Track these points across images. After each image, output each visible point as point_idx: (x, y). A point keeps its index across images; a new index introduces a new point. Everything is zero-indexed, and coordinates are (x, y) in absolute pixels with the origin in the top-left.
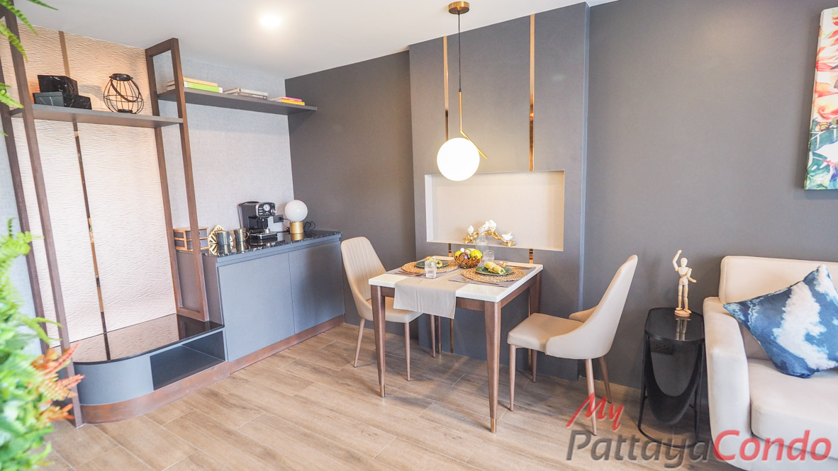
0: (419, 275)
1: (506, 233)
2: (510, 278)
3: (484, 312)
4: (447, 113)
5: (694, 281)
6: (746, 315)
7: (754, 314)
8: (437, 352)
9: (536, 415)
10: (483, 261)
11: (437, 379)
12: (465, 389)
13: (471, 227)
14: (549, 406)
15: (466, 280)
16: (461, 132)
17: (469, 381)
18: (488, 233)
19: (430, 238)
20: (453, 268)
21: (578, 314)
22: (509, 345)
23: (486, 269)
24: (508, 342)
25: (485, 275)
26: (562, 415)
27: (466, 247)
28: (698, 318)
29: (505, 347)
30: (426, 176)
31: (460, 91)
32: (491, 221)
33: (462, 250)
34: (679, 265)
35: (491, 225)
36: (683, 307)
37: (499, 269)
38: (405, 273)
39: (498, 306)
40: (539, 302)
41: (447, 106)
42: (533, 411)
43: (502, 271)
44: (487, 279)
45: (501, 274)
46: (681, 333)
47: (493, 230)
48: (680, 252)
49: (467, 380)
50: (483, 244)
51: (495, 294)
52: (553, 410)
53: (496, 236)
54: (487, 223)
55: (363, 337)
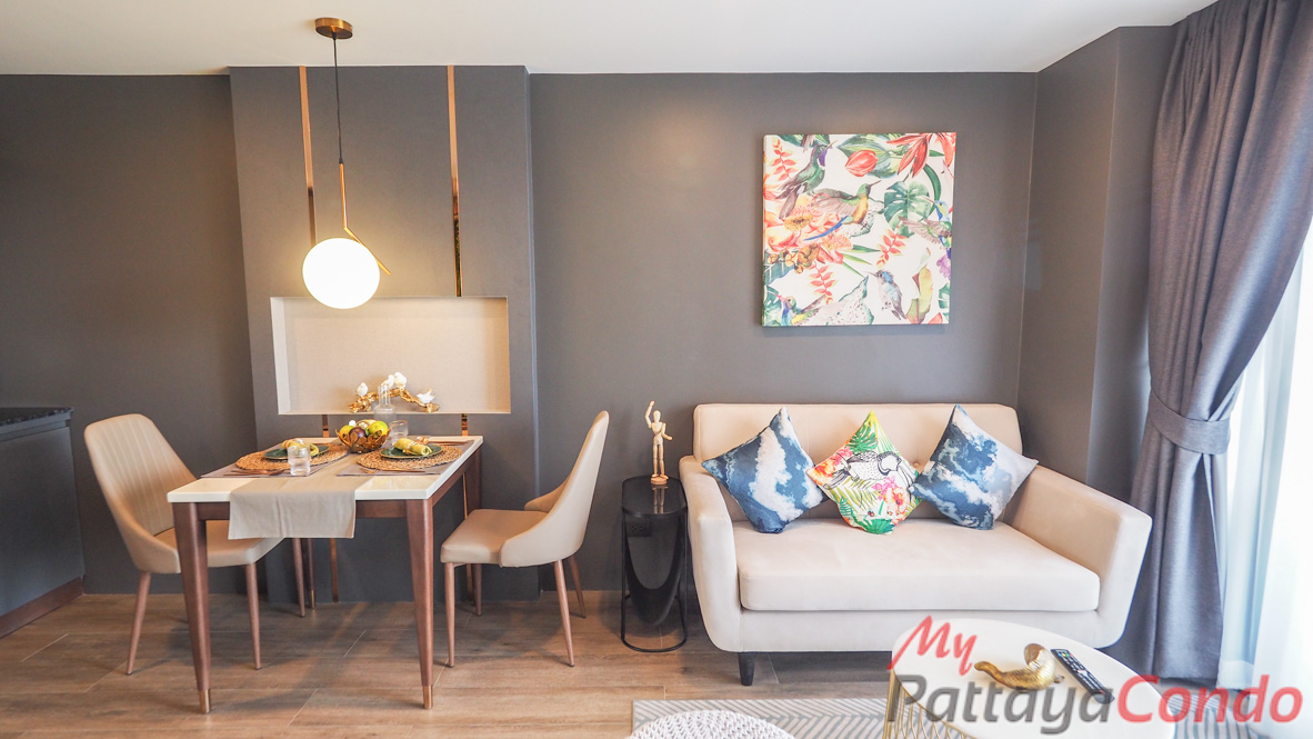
0: (276, 473)
1: (423, 392)
2: (439, 460)
3: (405, 518)
4: (310, 192)
5: (670, 438)
6: (724, 472)
7: (731, 469)
8: (309, 606)
9: (490, 663)
10: (390, 439)
11: (315, 651)
12: (368, 655)
13: (363, 384)
14: (506, 644)
15: (367, 471)
16: (346, 229)
17: (374, 640)
18: (394, 393)
19: (285, 407)
20: (338, 455)
21: (537, 501)
22: (444, 564)
23: (398, 451)
24: (443, 561)
25: (397, 460)
26: (526, 651)
27: (358, 418)
28: (676, 484)
29: (439, 568)
30: (272, 299)
31: (341, 162)
32: (397, 374)
33: (352, 423)
34: (653, 421)
35: (398, 380)
36: (659, 473)
37: (421, 448)
38: (244, 473)
39: (429, 505)
40: (481, 493)
41: (309, 180)
42: (484, 659)
43: (426, 450)
44: (403, 465)
45: (425, 455)
46: (659, 505)
47: (402, 388)
48: (652, 403)
49: (369, 639)
50: (389, 411)
51: (420, 487)
52: (512, 648)
53: (408, 397)
54: (391, 377)
55: (147, 613)
